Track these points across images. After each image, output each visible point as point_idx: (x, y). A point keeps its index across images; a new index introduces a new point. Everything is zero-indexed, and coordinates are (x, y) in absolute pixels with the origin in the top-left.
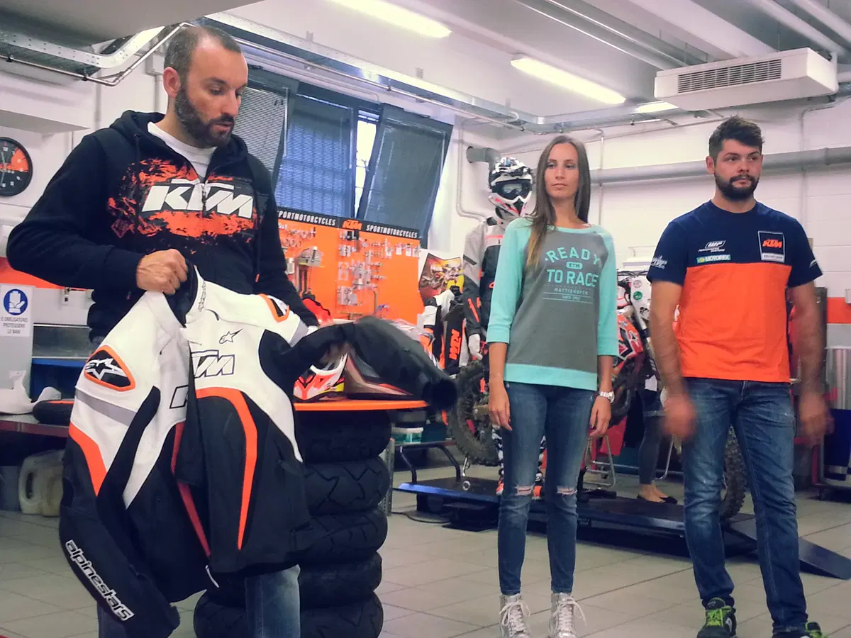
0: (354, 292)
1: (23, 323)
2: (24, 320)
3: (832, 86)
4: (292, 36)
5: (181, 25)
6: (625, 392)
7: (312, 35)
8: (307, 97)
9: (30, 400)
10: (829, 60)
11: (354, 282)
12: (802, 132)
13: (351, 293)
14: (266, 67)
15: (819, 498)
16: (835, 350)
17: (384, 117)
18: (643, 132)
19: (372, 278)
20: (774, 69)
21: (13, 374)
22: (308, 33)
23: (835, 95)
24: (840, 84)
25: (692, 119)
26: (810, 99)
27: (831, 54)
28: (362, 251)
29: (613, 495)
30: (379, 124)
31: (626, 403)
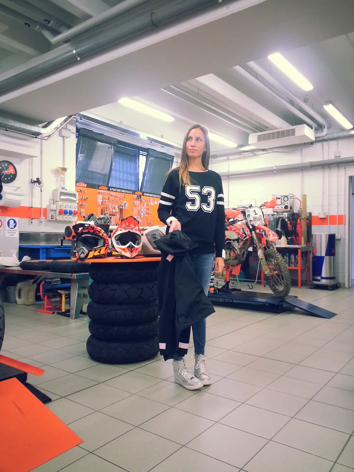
0: (140, 218)
1: (15, 232)
2: (15, 230)
3: (313, 139)
4: (115, 122)
5: (73, 117)
6: (244, 252)
7: (122, 121)
8: (120, 146)
9: (19, 261)
10: (312, 129)
11: (140, 214)
12: (301, 155)
13: (139, 218)
14: (105, 134)
15: (311, 288)
16: (315, 235)
17: (149, 153)
18: (244, 157)
19: (146, 213)
20: (293, 132)
21: (12, 251)
22: (120, 121)
23: (313, 142)
24: (315, 138)
25: (261, 152)
26: (305, 144)
27: (313, 127)
28: (142, 203)
29: (240, 290)
30: (147, 156)
31: (245, 256)
